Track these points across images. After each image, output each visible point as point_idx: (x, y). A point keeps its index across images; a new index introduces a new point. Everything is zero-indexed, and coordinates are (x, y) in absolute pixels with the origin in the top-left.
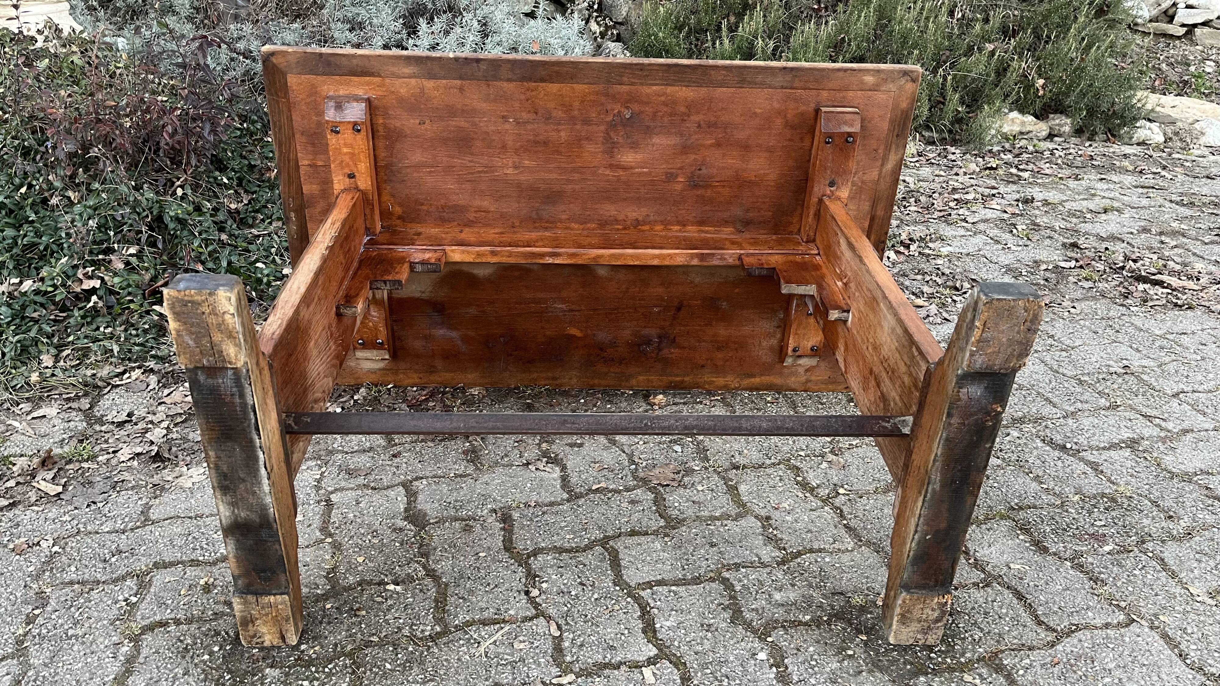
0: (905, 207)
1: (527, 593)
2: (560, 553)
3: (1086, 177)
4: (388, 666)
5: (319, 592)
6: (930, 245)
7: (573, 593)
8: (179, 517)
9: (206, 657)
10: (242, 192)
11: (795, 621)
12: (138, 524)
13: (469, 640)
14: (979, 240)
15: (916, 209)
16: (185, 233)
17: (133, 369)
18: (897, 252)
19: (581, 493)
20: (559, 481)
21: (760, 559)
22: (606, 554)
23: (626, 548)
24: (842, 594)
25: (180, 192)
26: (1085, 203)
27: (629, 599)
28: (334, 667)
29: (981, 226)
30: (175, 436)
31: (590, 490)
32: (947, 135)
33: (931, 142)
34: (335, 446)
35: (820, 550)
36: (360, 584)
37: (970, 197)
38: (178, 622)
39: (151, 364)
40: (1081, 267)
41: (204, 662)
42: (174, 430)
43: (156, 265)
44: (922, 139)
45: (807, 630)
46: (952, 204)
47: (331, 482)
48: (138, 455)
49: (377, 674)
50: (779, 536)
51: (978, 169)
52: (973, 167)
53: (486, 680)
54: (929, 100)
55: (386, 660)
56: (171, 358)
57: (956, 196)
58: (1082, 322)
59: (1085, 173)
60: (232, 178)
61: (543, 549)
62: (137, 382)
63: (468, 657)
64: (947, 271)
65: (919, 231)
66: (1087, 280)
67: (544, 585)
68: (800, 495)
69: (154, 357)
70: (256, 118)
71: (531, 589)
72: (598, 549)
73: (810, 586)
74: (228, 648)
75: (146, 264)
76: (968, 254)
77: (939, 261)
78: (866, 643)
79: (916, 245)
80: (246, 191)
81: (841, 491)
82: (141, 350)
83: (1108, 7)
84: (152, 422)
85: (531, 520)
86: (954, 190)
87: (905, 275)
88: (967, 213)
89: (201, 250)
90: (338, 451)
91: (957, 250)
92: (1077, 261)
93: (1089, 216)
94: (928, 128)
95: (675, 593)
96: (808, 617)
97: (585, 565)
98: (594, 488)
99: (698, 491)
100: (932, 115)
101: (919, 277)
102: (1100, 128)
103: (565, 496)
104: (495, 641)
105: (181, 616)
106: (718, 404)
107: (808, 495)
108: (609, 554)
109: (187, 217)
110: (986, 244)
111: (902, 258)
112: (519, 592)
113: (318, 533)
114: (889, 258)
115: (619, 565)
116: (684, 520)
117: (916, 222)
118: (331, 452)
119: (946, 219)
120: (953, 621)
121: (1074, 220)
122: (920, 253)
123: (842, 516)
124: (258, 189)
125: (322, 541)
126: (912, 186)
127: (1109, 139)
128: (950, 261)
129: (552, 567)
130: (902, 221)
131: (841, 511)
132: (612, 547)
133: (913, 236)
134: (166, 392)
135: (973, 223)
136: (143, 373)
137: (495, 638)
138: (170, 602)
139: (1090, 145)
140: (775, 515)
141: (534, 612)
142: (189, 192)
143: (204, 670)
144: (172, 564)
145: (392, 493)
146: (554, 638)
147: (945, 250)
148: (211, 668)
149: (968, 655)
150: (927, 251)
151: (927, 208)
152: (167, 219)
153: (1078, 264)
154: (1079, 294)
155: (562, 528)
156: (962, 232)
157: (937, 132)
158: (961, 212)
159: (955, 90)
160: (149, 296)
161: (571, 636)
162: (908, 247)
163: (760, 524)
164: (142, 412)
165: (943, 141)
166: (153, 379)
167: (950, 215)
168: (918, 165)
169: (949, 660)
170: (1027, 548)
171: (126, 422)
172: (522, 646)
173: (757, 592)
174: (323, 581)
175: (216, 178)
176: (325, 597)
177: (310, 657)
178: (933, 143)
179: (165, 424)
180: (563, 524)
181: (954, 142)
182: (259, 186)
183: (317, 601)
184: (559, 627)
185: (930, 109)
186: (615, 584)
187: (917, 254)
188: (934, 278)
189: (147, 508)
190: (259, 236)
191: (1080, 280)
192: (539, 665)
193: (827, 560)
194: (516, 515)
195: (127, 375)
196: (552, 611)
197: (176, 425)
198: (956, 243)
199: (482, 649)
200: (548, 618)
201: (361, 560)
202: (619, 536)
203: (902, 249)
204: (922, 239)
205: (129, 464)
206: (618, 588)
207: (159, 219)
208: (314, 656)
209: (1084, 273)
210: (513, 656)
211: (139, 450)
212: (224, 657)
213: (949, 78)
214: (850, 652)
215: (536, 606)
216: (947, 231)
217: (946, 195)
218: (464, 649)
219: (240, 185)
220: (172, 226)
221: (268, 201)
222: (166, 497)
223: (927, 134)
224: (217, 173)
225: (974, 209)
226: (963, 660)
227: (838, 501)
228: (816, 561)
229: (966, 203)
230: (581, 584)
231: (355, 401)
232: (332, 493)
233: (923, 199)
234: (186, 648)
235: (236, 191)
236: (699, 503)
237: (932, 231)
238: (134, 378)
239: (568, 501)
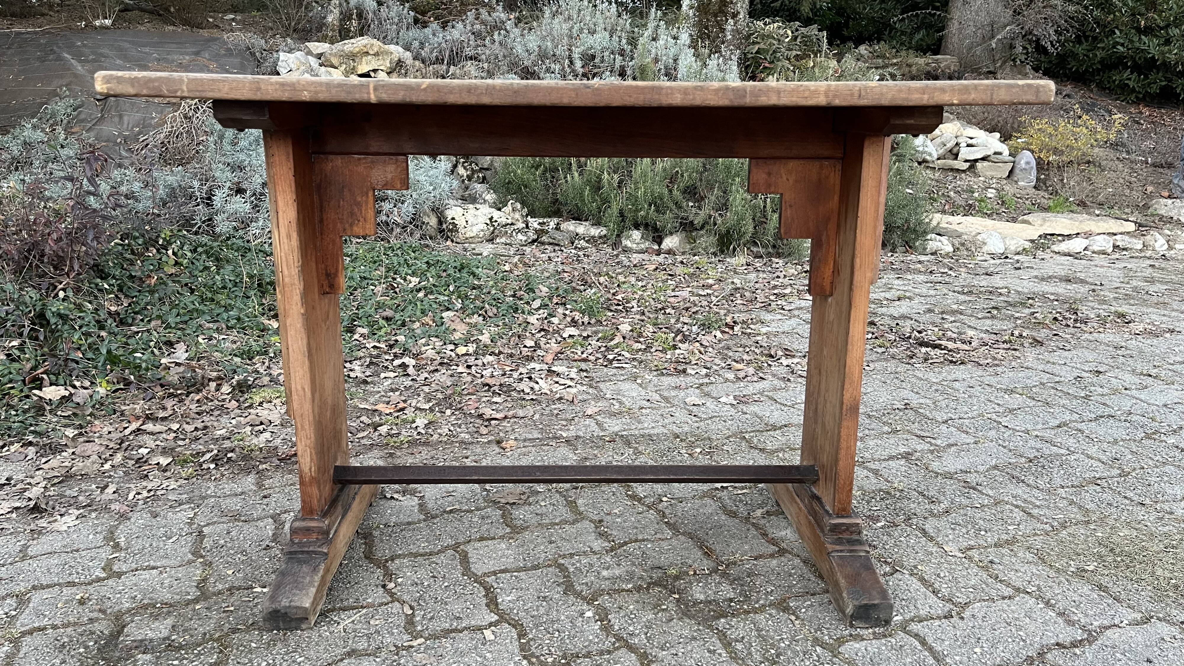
0: (732, 301)
1: (384, 586)
2: (415, 557)
3: (885, 277)
4: (253, 645)
5: (189, 597)
6: (752, 326)
7: (426, 584)
8: (55, 553)
9: (82, 650)
10: (123, 297)
11: (619, 589)
12: (17, 559)
13: (330, 622)
14: (794, 322)
15: (741, 302)
16: (66, 327)
17: (12, 443)
18: (723, 332)
19: (437, 515)
20: (417, 507)
21: (592, 549)
22: (457, 555)
23: (475, 549)
24: (659, 568)
25: (61, 294)
26: (883, 294)
27: (475, 585)
28: (203, 649)
29: (796, 313)
30: (51, 493)
31: (445, 512)
32: (770, 250)
33: (759, 256)
34: (209, 492)
35: (644, 540)
36: (229, 590)
37: (787, 291)
38: (54, 627)
39: (31, 438)
40: (876, 338)
41: (80, 654)
42: (52, 489)
43: (36, 356)
44: (751, 253)
45: (628, 595)
46: (772, 298)
47: (204, 519)
48: (17, 508)
49: (242, 651)
50: (609, 532)
51: (796, 273)
52: (793, 271)
53: (344, 648)
54: (754, 219)
55: (251, 641)
56: (49, 434)
57: (776, 291)
58: (874, 376)
59: (886, 274)
60: (113, 285)
61: (400, 555)
62: (16, 454)
63: (328, 634)
64: (765, 345)
65: (741, 317)
66: (881, 347)
67: (400, 580)
68: (629, 503)
69: (33, 432)
70: (137, 234)
71: (387, 583)
72: (451, 552)
73: (633, 564)
74: (102, 642)
75: (27, 356)
76: (784, 333)
77: (758, 338)
78: (678, 600)
79: (739, 327)
80: (126, 296)
81: (665, 499)
82: (21, 426)
83: (897, 144)
84: (29, 484)
85: (390, 536)
86: (775, 287)
87: (728, 348)
88: (784, 303)
89: (81, 342)
90: (212, 496)
91: (775, 330)
92: (873, 334)
93: (885, 302)
94: (755, 244)
95: (516, 577)
96: (630, 586)
97: (437, 564)
98: (448, 509)
99: (541, 506)
100: (757, 233)
101: (741, 349)
102: (898, 241)
103: (422, 517)
104: (353, 621)
105: (57, 622)
106: (562, 444)
107: (636, 503)
108: (460, 555)
109: (68, 312)
110: (799, 325)
111: (726, 336)
112: (377, 586)
113: (190, 556)
114: (715, 336)
115: (468, 562)
116: (528, 527)
117: (740, 312)
118: (204, 498)
119: (766, 307)
121: (873, 306)
122: (742, 332)
123: (664, 516)
124: (138, 294)
125: (194, 561)
126: (739, 286)
127: (907, 251)
128: (768, 338)
129: (407, 567)
130: (729, 311)
131: (664, 513)
132: (462, 550)
133: (736, 319)
134: (44, 460)
135: (789, 310)
136: (22, 446)
137: (353, 619)
138: (47, 613)
139: (892, 256)
140: (607, 518)
141: (390, 599)
142: (70, 294)
143: (80, 660)
144: (48, 586)
145: (261, 524)
146: (407, 615)
147: (764, 330)
148: (87, 658)
149: (761, 602)
150: (749, 331)
151: (751, 301)
152: (49, 315)
153: (874, 336)
154: (874, 357)
155: (418, 540)
156: (779, 317)
157: (763, 247)
158: (779, 302)
159: (774, 211)
160: (29, 383)
161: (423, 613)
162: (732, 328)
163: (593, 525)
164: (21, 477)
165: (770, 255)
166: (31, 451)
167: (770, 305)
168: (746, 271)
169: (745, 607)
171: (4, 485)
172: (377, 622)
173: (588, 571)
174: (194, 589)
175: (97, 285)
176: (196, 601)
177: (180, 643)
178: (761, 257)
179: (43, 484)
180: (418, 537)
181: (779, 255)
182: (139, 291)
183: (188, 604)
184: (412, 608)
185: (755, 227)
186: (463, 575)
187: (740, 334)
188: (752, 349)
189: (25, 547)
190: (138, 332)
191: (875, 347)
192: (393, 634)
193: (649, 546)
194: (376, 533)
195: (7, 448)
196: (406, 597)
197: (53, 485)
198: (773, 324)
199: (341, 627)
200: (403, 603)
201: (230, 572)
202: (470, 541)
203: (727, 330)
204: (744, 322)
205: (8, 516)
206: (466, 578)
207: (41, 316)
208: (183, 643)
209: (878, 342)
210: (369, 630)
211: (18, 504)
212: (99, 649)
213: (769, 200)
214: (664, 607)
215: (392, 595)
216: (768, 317)
217: (767, 291)
218: (326, 628)
219: (120, 290)
220: (53, 320)
221: (147, 304)
222: (43, 539)
223: (755, 249)
224: (99, 280)
225: (791, 300)
226: (757, 606)
228: (640, 548)
229: (784, 296)
230: (434, 577)
231: (229, 459)
232: (205, 526)
233: (747, 294)
234: (63, 645)
235: (116, 296)
236: (542, 515)
237: (754, 316)
238: (13, 451)
239: (425, 520)
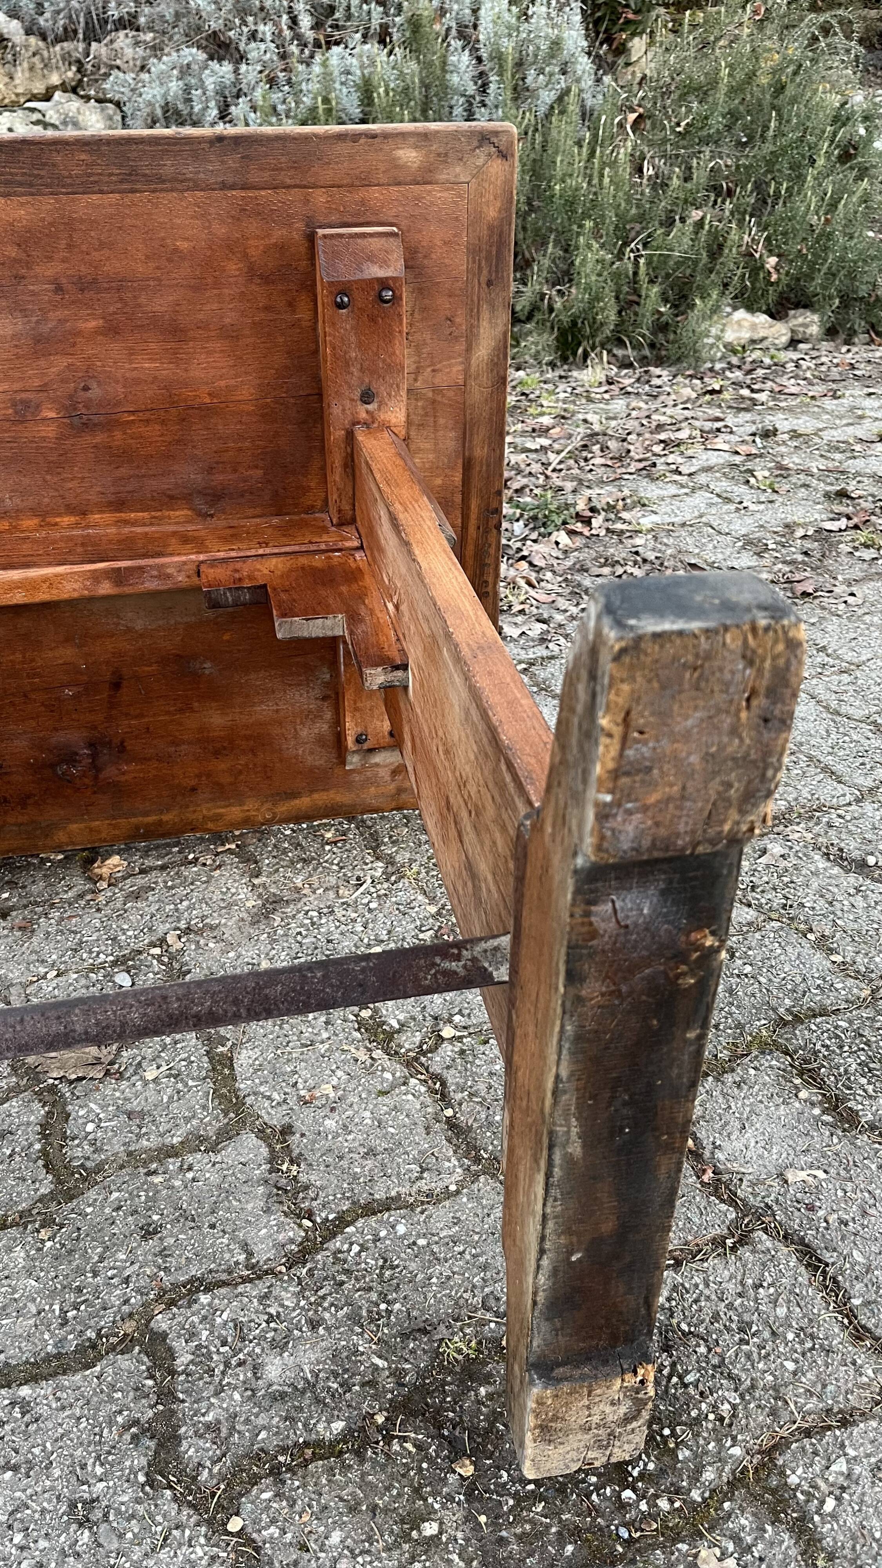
0: (586, 460)
3: (848, 393)
6: (625, 515)
11: (306, 1444)
14: (700, 499)
15: (602, 461)
18: (572, 533)
21: (250, 1254)
24: (424, 1332)
26: (850, 430)
29: (703, 479)
32: (647, 352)
33: (626, 364)
35: (387, 1205)
37: (683, 435)
40: (856, 527)
44: (613, 360)
45: (331, 1471)
46: (657, 449)
50: (303, 1178)
51: (694, 395)
52: (687, 392)
54: (617, 298)
57: (663, 436)
58: (867, 618)
59: (845, 387)
64: (651, 556)
65: (604, 495)
66: (867, 546)
68: (362, 1055)
73: (355, 1318)
76: (683, 525)
77: (638, 541)
78: (470, 1488)
79: (601, 518)
81: (447, 1032)
83: (855, 149)
86: (660, 427)
87: (584, 570)
88: (680, 460)
91: (668, 520)
92: (849, 518)
93: (858, 448)
94: (621, 343)
95: (25, 1406)
96: (338, 1426)
99: (146, 1083)
100: (623, 322)
101: (606, 570)
102: (860, 325)
106: (227, 858)
107: (378, 1054)
110: (710, 505)
111: (579, 541)
114: (557, 543)
116: (99, 1168)
117: (601, 483)
119: (648, 471)
120: (673, 1365)
121: (838, 456)
122: (608, 530)
123: (443, 1097)
126: (597, 428)
127: (873, 341)
128: (655, 538)
130: (580, 481)
131: (444, 1084)
133: (595, 503)
135: (690, 475)
139: (849, 351)
140: (303, 1121)
147: (647, 522)
149: (709, 1475)
150: (619, 526)
151: (620, 459)
153: (851, 523)
154: (857, 572)
156: (673, 490)
157: (633, 348)
158: (671, 459)
159: (651, 282)
162: (588, 522)
163: (264, 1151)
165: (644, 361)
167: (654, 465)
168: (607, 396)
169: (663, 1504)
170: (817, 1119)
173: (227, 1365)
178: (630, 365)
181: (660, 362)
185: (620, 312)
187: (603, 532)
188: (630, 569)
191: (856, 549)
193: (401, 1229)
198: (664, 508)
203: (579, 527)
204: (610, 508)
209: (862, 536)
213: (642, 261)
214: (430, 1529)
216: (649, 490)
217: (647, 435)
223: (619, 352)
225: (690, 453)
226: (696, 1495)
227: (437, 1062)
228: (377, 1239)
229: (678, 445)
233: (613, 444)
236: (142, 1114)
237: (627, 492)
